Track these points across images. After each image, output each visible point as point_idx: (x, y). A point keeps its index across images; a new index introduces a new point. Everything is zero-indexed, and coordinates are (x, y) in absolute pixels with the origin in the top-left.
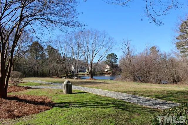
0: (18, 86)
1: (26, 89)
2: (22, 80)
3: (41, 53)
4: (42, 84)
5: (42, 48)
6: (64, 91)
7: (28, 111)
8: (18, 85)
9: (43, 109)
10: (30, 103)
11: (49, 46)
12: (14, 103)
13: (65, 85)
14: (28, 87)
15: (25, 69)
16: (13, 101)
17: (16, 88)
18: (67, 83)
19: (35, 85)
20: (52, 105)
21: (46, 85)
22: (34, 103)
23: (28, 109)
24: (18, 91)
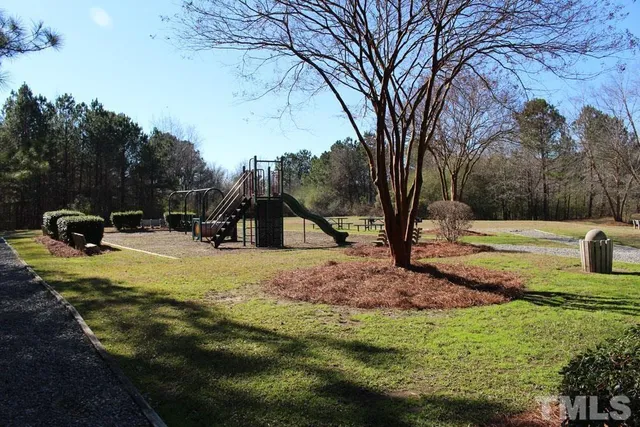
0: (456, 243)
1: (474, 252)
2: (471, 226)
3: (558, 136)
4: (535, 241)
5: (558, 119)
6: (583, 264)
7: (444, 300)
8: (459, 240)
9: (486, 302)
10: (461, 285)
11: (588, 110)
12: (422, 279)
13: (587, 245)
14: (484, 246)
15: (503, 193)
16: (420, 275)
17: (452, 248)
18: (594, 238)
19: (513, 244)
20: (515, 294)
21: (547, 243)
22: (470, 284)
23: (447, 296)
24: (453, 254)
